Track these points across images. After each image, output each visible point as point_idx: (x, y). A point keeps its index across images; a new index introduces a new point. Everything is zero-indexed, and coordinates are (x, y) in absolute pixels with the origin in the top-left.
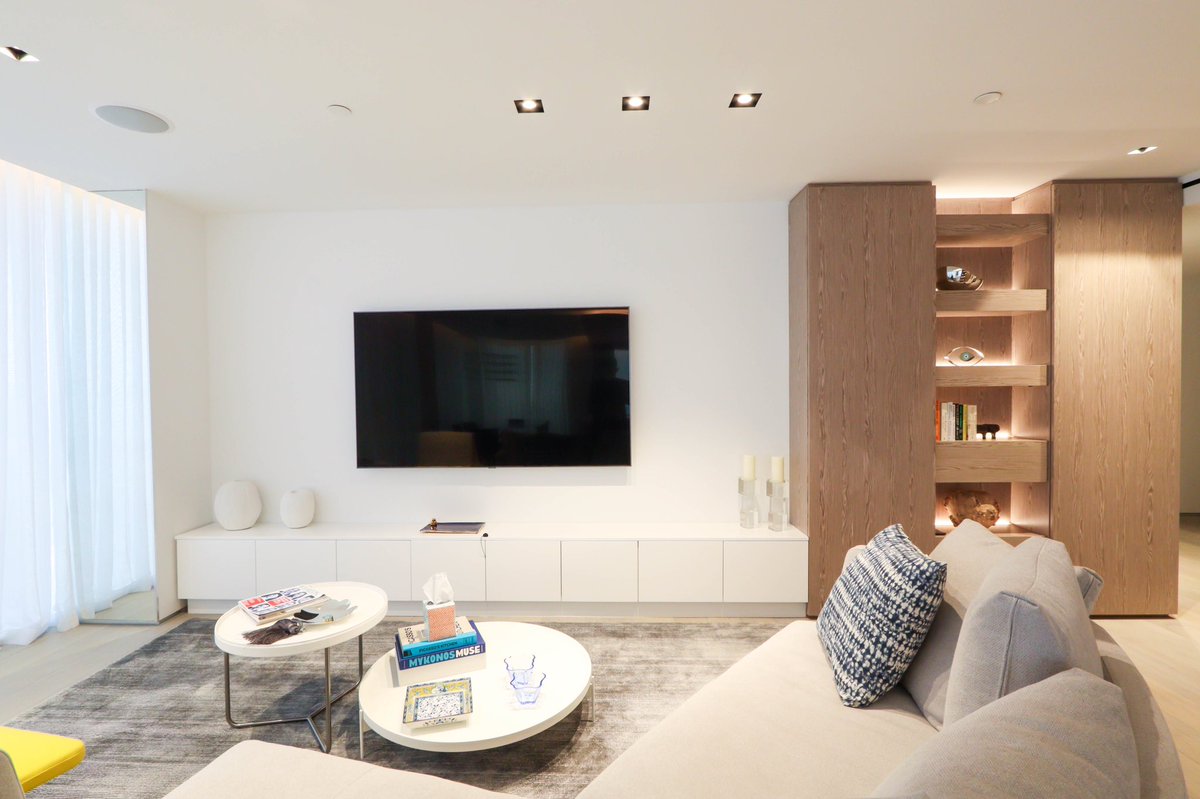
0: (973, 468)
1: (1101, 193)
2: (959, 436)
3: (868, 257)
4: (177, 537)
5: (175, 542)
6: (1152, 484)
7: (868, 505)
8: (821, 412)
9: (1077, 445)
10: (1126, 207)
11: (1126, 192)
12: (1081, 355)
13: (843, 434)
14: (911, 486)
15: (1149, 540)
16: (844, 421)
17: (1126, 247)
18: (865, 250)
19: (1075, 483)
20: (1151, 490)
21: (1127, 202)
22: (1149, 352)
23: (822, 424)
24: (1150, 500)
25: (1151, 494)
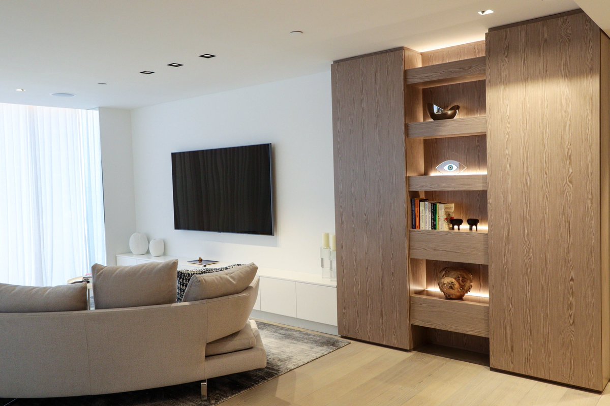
0: (435, 250)
1: (523, 33)
2: (434, 226)
3: (364, 105)
4: (117, 255)
5: (116, 257)
6: (572, 274)
7: (367, 268)
8: (341, 207)
9: (506, 237)
10: (546, 40)
11: (545, 28)
12: (508, 166)
13: (353, 221)
14: (392, 259)
15: (571, 322)
16: (353, 213)
17: (546, 74)
18: (362, 100)
19: (505, 266)
20: (572, 280)
21: (546, 36)
22: (568, 162)
23: (342, 214)
24: (572, 288)
25: (572, 283)
